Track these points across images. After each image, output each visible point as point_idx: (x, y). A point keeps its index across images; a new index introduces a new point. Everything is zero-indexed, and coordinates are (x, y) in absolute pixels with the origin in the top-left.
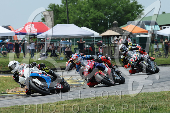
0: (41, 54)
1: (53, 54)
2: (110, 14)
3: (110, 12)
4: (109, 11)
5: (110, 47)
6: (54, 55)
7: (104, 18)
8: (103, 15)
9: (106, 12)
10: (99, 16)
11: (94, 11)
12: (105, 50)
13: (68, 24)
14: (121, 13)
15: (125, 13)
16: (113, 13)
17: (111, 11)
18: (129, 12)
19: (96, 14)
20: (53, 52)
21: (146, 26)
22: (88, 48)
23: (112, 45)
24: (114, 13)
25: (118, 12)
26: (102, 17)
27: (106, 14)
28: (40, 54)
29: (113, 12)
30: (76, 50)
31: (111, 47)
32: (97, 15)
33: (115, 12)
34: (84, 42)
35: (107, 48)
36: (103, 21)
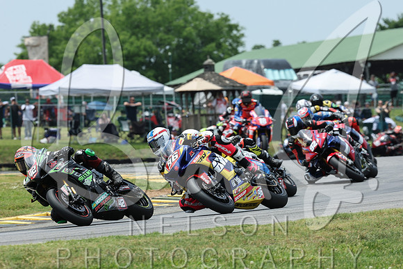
0: (46, 131)
1: (73, 131)
2: (169, 44)
3: (169, 38)
4: (166, 37)
5: (199, 116)
6: (76, 132)
7: (156, 51)
8: (154, 47)
9: (161, 40)
10: (142, 47)
11: (130, 37)
12: (187, 122)
13: (106, 64)
14: (193, 41)
15: (202, 43)
16: (175, 42)
17: (170, 36)
18: (212, 40)
19: (135, 45)
20: (73, 127)
21: (265, 70)
22: (149, 118)
23: (202, 112)
24: (178, 41)
25: (186, 39)
26: (149, 50)
27: (159, 45)
28: (45, 129)
29: (176, 40)
30: (123, 122)
31: (202, 115)
32: (138, 47)
33: (181, 40)
34: (139, 104)
35: (192, 120)
36: (152, 60)
